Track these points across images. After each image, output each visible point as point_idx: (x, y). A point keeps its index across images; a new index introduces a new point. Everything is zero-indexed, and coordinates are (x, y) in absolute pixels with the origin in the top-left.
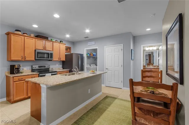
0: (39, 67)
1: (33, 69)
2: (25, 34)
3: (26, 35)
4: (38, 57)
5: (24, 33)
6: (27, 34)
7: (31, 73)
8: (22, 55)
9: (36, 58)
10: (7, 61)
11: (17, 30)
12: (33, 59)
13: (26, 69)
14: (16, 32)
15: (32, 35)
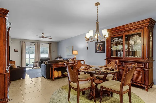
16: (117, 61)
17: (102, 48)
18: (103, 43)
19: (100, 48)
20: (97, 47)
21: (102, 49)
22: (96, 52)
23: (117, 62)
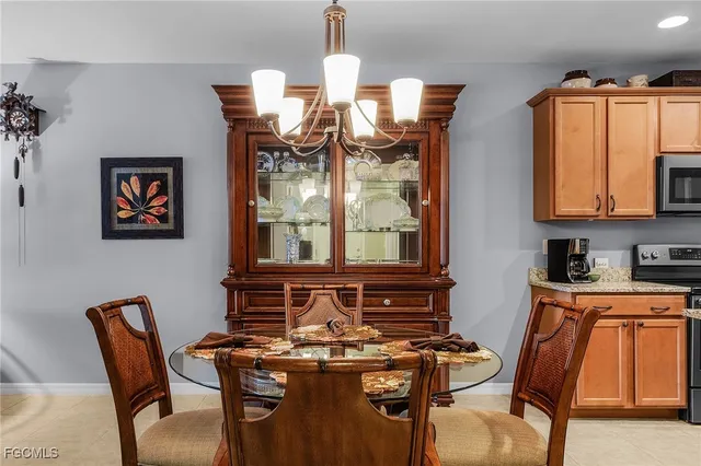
0: (674, 254)
1: (642, 262)
2: (605, 81)
3: (610, 86)
4: (673, 199)
5: (600, 83)
6: (612, 81)
7: (628, 286)
8: (599, 190)
9: (666, 205)
10: (535, 220)
11: (570, 76)
12: (649, 209)
13: (606, 260)
14: (569, 84)
15: (639, 82)
16: (356, 289)
17: (165, 205)
18: (169, 171)
19: (144, 198)
20: (121, 194)
21: (163, 210)
22: (109, 233)
23: (355, 295)
